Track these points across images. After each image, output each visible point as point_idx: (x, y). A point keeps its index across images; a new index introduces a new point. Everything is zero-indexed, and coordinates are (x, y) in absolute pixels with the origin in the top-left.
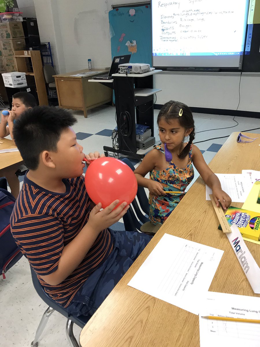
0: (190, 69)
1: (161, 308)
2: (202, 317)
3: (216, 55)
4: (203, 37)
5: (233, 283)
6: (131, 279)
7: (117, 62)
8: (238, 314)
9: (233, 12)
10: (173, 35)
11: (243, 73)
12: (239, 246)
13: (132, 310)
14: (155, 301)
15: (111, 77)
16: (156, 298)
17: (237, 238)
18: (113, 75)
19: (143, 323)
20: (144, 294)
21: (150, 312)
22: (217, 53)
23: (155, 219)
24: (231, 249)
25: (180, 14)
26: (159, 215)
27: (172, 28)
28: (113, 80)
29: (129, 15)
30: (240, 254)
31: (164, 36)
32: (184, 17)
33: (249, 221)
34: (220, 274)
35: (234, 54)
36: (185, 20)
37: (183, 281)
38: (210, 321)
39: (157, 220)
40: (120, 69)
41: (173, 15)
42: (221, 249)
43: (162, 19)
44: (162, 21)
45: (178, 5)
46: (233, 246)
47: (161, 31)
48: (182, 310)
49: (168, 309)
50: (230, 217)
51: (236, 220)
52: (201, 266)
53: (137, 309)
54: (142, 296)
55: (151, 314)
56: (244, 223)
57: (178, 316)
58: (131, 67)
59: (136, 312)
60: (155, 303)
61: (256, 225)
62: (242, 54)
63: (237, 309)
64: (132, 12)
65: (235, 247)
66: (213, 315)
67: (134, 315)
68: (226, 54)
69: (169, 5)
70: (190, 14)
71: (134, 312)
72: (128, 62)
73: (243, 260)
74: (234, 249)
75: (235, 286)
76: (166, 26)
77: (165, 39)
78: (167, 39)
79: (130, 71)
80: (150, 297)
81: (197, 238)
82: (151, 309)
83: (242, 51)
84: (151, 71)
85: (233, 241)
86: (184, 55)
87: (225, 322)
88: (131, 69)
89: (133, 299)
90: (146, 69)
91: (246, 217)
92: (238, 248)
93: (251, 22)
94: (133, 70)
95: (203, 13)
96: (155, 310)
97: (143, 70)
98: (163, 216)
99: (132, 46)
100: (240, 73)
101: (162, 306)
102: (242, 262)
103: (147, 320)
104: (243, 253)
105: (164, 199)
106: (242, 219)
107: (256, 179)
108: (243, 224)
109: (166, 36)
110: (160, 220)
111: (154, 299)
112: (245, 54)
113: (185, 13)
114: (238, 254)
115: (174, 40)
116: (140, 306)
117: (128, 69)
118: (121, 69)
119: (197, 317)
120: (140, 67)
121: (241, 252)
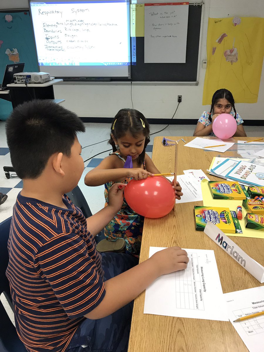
0: (81, 79)
1: (192, 326)
2: (234, 321)
3: (106, 65)
4: (91, 47)
5: (239, 279)
6: (144, 306)
7: (11, 71)
8: (261, 307)
9: (116, 25)
10: (59, 45)
11: (133, 82)
12: (224, 242)
13: (165, 340)
14: (182, 322)
15: (5, 88)
16: (180, 317)
17: (219, 235)
18: (8, 85)
19: (184, 349)
20: (167, 318)
21: (184, 335)
22: (106, 63)
23: (115, 235)
24: (218, 247)
25: (64, 24)
26: (119, 229)
27: (57, 37)
28: (9, 90)
29: (6, 21)
30: (229, 250)
31: (49, 45)
32: (68, 27)
33: (219, 217)
34: (223, 274)
35: (122, 64)
36: (70, 30)
37: (195, 292)
38: (243, 323)
39: (117, 235)
40: (16, 78)
41: (56, 24)
42: (210, 249)
43: (44, 28)
44: (45, 29)
45: (60, 14)
46: (219, 244)
47: (46, 40)
48: (213, 321)
49: (199, 325)
50: (201, 216)
51: (208, 218)
52: (202, 271)
53: (169, 336)
54: (166, 320)
55: (186, 336)
56: (216, 219)
57: (212, 329)
58: (29, 77)
59: (171, 341)
60: (183, 324)
61: (227, 219)
62: (129, 65)
63: (257, 303)
64: (9, 18)
65: (221, 244)
66: (241, 316)
67: (170, 345)
68: (115, 64)
69: (50, 13)
70: (74, 24)
71: (168, 341)
72: (22, 71)
73: (235, 255)
74: (221, 246)
75: (242, 281)
76: (50, 34)
77: (51, 48)
78: (54, 48)
79: (29, 81)
80: (175, 319)
81: (183, 244)
82: (183, 331)
83: (129, 62)
84: (51, 81)
85: (216, 239)
86: (73, 65)
87: (255, 319)
88: (29, 79)
89: (159, 328)
90: (46, 79)
91: (214, 214)
92: (225, 245)
93: (134, 35)
94: (33, 80)
95: (87, 24)
96: (188, 331)
97: (44, 80)
98: (124, 230)
99: (13, 54)
100: (131, 82)
101: (191, 324)
102: (236, 257)
103: (186, 345)
104: (232, 248)
105: (124, 211)
106: (212, 216)
107: (200, 177)
108: (216, 221)
109: (51, 45)
110: (120, 235)
111: (179, 319)
112: (132, 64)
113: (70, 23)
114: (227, 251)
115: (61, 49)
116: (171, 333)
117: (27, 79)
118: (18, 78)
119: (229, 323)
120: (41, 76)
121: (230, 247)
